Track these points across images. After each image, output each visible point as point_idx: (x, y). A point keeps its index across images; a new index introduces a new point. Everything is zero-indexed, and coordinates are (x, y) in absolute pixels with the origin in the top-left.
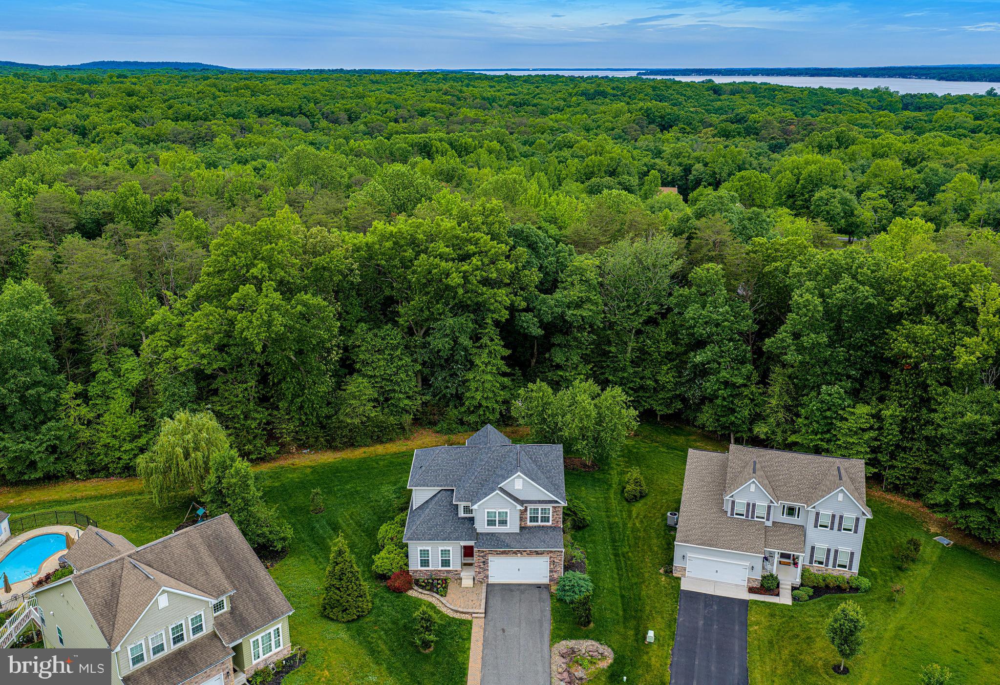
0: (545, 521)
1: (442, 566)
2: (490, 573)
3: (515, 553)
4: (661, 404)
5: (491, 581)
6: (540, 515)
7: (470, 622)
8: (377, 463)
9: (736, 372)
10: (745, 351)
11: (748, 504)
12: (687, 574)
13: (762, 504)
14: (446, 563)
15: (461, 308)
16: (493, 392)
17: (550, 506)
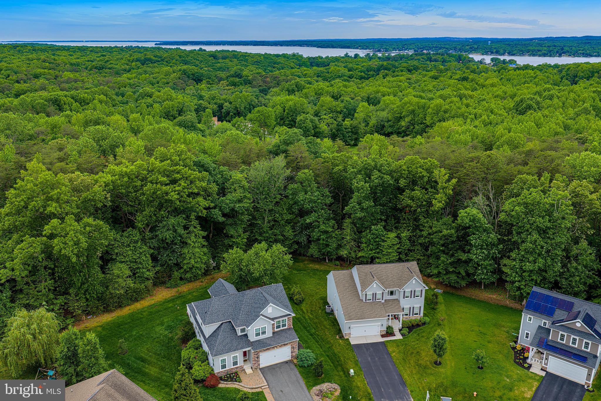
0: (284, 326)
1: (234, 366)
2: (260, 363)
3: (273, 348)
5: (262, 366)
6: (281, 324)
7: (262, 392)
11: (373, 294)
12: (351, 336)
13: (379, 292)
14: (235, 363)
17: (286, 318)
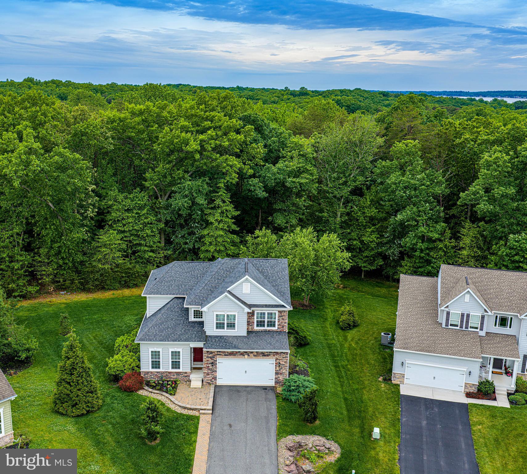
0: (271, 326)
1: (173, 368)
2: (219, 374)
3: (242, 354)
4: (365, 262)
5: (219, 382)
6: (266, 320)
7: (198, 418)
8: (123, 302)
9: (432, 229)
10: (438, 211)
11: (463, 315)
12: (406, 381)
13: (476, 314)
14: (176, 365)
15: (198, 174)
16: (224, 246)
17: (275, 311)
